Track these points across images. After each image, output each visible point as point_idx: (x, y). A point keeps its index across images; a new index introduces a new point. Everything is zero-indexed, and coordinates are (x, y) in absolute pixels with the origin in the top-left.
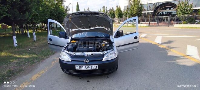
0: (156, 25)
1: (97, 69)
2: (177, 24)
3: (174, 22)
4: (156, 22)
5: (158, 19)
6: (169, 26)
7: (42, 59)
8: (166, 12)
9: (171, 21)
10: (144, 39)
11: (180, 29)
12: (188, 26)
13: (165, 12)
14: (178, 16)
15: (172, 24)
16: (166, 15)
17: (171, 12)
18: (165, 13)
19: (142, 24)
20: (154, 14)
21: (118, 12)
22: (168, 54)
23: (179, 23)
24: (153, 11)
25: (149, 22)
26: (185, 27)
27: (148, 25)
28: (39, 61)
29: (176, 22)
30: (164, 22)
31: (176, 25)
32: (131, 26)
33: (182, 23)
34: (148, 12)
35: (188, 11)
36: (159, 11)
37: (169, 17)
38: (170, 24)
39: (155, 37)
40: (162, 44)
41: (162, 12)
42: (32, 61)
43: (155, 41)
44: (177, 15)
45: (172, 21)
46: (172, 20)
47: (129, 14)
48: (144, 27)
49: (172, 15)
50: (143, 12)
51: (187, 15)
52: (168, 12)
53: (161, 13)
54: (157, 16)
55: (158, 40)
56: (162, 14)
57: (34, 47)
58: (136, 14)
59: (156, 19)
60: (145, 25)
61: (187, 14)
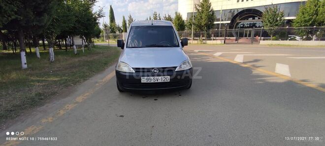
0: (235, 42)
1: (169, 81)
2: (264, 40)
3: (259, 38)
4: (235, 38)
5: (237, 33)
6: (252, 43)
7: (78, 81)
8: (249, 23)
9: (255, 36)
10: (220, 58)
11: (268, 46)
12: (278, 43)
13: (246, 22)
14: (265, 28)
15: (256, 41)
16: (247, 27)
17: (256, 24)
18: (247, 24)
19: (214, 40)
20: (231, 26)
21: (177, 22)
22: (253, 73)
23: (267, 39)
24: (229, 22)
25: (224, 38)
26: (274, 45)
27: (223, 41)
28: (75, 84)
29: (262, 38)
30: (246, 38)
31: (262, 42)
32: (198, 44)
33: (270, 39)
34: (222, 22)
35: (279, 22)
36: (238, 21)
37: (253, 30)
38: (254, 41)
39: (235, 55)
40: (244, 63)
41: (242, 23)
42: (64, 83)
43: (235, 60)
44: (263, 27)
45: (257, 36)
46: (257, 34)
47: (194, 24)
48: (216, 44)
49: (256, 27)
50: (215, 23)
51: (276, 27)
52: (252, 23)
53: (240, 24)
54: (235, 28)
55: (239, 59)
56: (242, 26)
57: (56, 69)
58: (205, 25)
59: (234, 34)
60: (219, 42)
61: (276, 25)
